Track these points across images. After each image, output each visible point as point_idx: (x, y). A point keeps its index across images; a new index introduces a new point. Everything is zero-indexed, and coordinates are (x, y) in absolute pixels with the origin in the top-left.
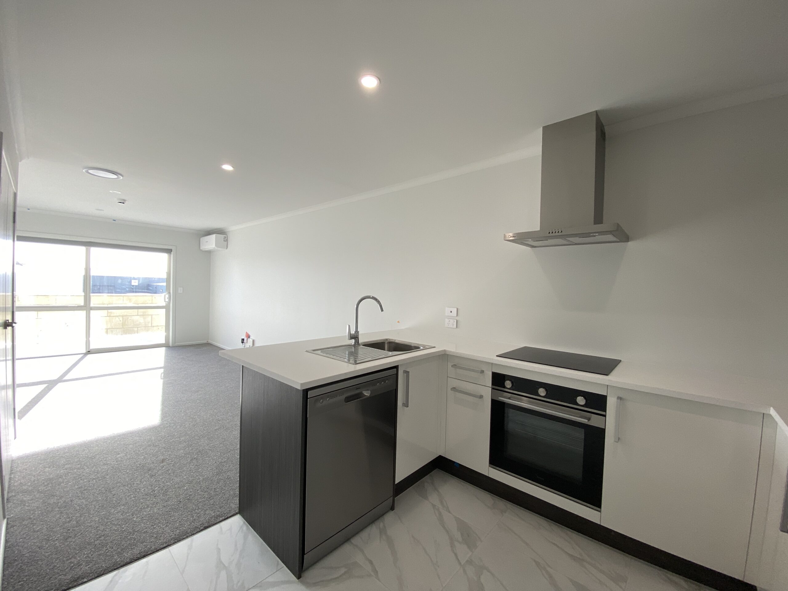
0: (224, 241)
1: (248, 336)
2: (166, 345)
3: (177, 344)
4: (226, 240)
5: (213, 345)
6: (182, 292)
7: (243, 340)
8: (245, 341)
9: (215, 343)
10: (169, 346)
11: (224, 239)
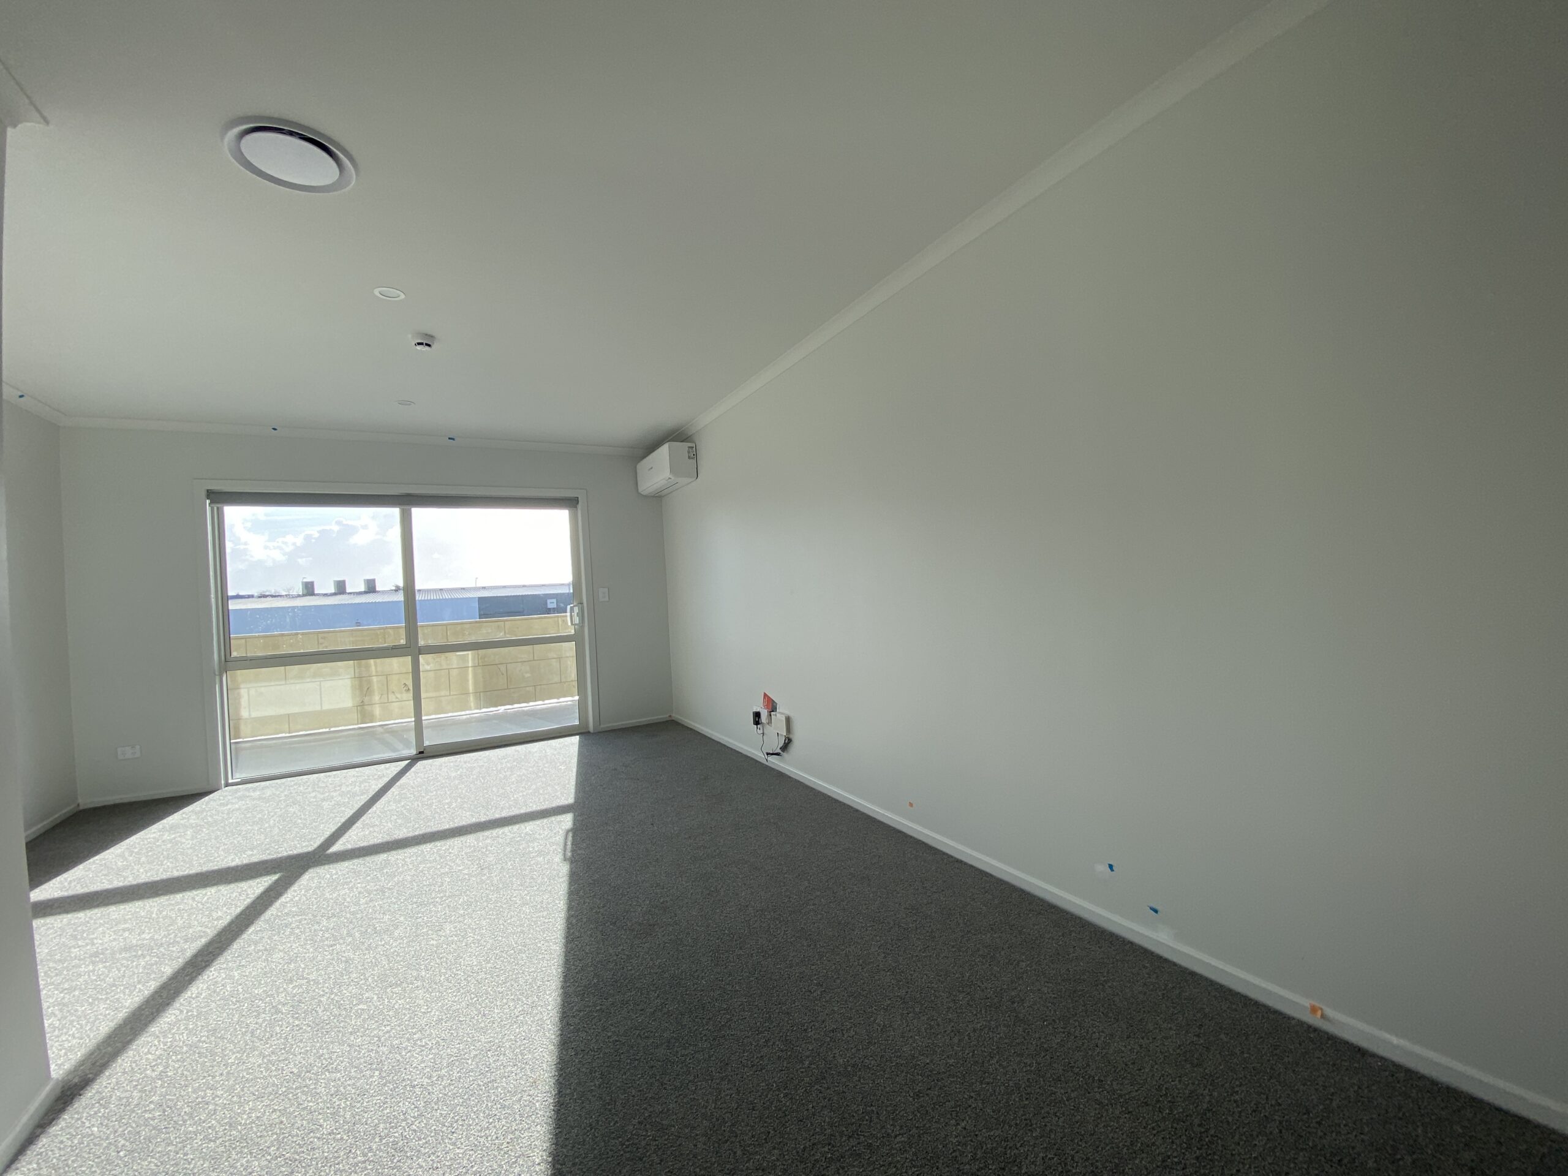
0: (689, 458)
1: (772, 706)
2: (581, 731)
3: (606, 726)
4: (694, 454)
5: (683, 726)
6: (607, 599)
7: (757, 715)
8: (764, 718)
9: (689, 722)
10: (589, 732)
11: (689, 452)
